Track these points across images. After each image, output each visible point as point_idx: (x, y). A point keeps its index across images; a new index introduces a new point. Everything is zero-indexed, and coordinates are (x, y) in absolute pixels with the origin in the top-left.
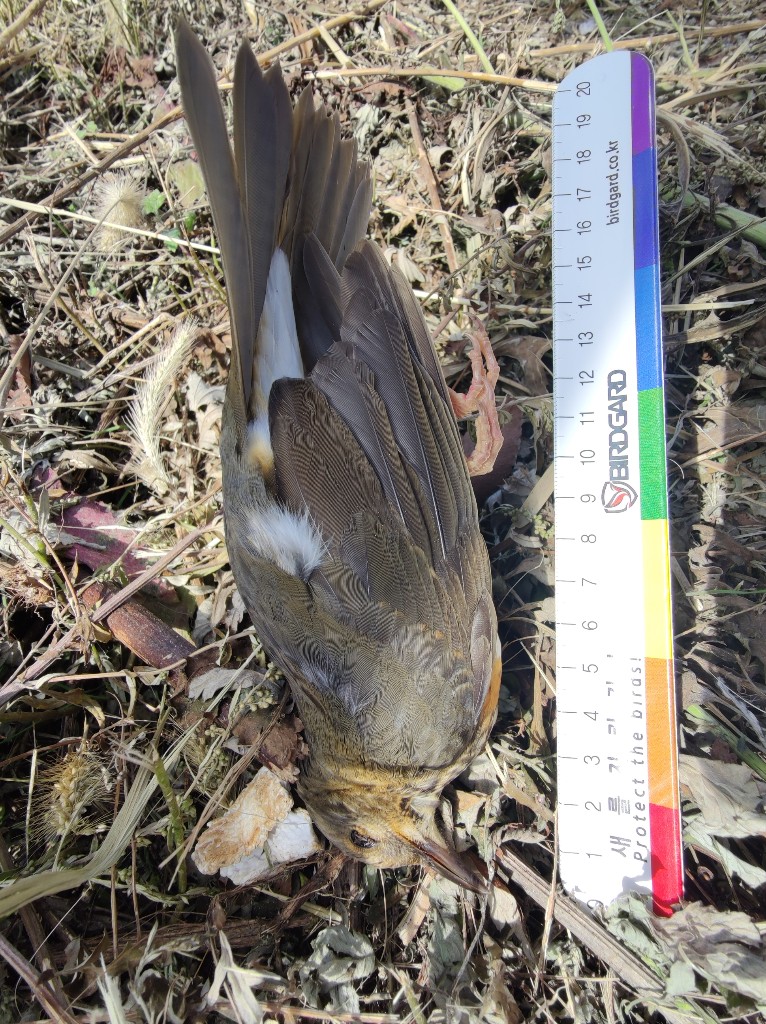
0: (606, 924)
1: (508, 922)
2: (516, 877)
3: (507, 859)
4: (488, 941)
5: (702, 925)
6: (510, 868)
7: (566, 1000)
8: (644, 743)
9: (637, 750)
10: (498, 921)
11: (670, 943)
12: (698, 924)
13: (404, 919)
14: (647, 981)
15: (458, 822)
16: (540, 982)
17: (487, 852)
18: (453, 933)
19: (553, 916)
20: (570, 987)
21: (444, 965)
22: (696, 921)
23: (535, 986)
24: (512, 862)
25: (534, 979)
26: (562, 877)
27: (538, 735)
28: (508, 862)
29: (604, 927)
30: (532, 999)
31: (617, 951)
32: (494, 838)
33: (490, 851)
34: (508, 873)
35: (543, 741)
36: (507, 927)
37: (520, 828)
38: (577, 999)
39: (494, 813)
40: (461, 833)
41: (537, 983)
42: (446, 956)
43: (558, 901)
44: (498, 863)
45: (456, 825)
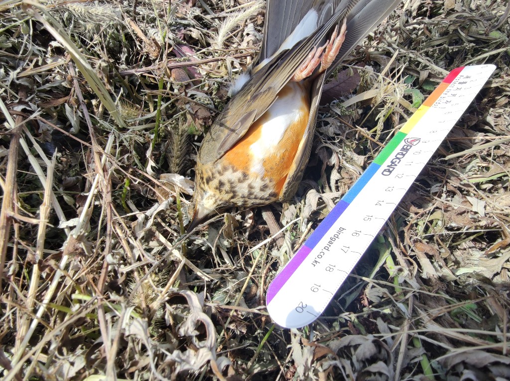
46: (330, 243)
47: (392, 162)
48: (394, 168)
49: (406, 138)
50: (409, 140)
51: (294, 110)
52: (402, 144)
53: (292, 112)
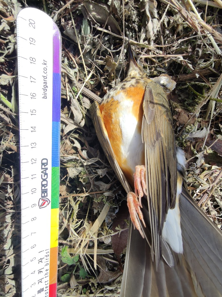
8: (49, 271)
9: (46, 274)
46: (45, 83)
47: (46, 174)
48: (42, 169)
49: (50, 204)
50: (46, 203)
51: (128, 153)
52: (49, 197)
53: (128, 151)
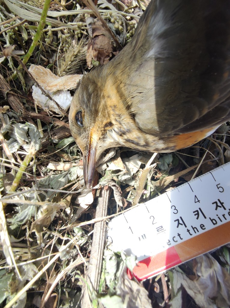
0: (106, 248)
1: (80, 205)
2: (100, 199)
3: (106, 192)
4: (69, 198)
5: (141, 301)
6: (103, 195)
7: (65, 244)
8: (201, 231)
9: (195, 229)
10: (78, 200)
11: (122, 287)
12: (140, 298)
13: (56, 162)
14: (95, 280)
15: (108, 164)
16: (65, 229)
17: (103, 182)
18: (63, 182)
19: (95, 223)
20: (72, 243)
21: (49, 184)
22: (140, 296)
23: (63, 228)
24: (105, 195)
25: (65, 226)
26: (112, 220)
27: (165, 182)
28: (104, 193)
29: (104, 248)
30: (57, 229)
31: (99, 259)
32: (111, 182)
33: (105, 183)
34: (101, 195)
35: (164, 185)
36: (79, 205)
37: (120, 193)
38: (68, 249)
39: (120, 178)
40: (104, 167)
41: (64, 228)
42: (53, 183)
43: (103, 222)
44: (101, 189)
45: (106, 162)
